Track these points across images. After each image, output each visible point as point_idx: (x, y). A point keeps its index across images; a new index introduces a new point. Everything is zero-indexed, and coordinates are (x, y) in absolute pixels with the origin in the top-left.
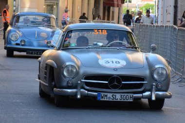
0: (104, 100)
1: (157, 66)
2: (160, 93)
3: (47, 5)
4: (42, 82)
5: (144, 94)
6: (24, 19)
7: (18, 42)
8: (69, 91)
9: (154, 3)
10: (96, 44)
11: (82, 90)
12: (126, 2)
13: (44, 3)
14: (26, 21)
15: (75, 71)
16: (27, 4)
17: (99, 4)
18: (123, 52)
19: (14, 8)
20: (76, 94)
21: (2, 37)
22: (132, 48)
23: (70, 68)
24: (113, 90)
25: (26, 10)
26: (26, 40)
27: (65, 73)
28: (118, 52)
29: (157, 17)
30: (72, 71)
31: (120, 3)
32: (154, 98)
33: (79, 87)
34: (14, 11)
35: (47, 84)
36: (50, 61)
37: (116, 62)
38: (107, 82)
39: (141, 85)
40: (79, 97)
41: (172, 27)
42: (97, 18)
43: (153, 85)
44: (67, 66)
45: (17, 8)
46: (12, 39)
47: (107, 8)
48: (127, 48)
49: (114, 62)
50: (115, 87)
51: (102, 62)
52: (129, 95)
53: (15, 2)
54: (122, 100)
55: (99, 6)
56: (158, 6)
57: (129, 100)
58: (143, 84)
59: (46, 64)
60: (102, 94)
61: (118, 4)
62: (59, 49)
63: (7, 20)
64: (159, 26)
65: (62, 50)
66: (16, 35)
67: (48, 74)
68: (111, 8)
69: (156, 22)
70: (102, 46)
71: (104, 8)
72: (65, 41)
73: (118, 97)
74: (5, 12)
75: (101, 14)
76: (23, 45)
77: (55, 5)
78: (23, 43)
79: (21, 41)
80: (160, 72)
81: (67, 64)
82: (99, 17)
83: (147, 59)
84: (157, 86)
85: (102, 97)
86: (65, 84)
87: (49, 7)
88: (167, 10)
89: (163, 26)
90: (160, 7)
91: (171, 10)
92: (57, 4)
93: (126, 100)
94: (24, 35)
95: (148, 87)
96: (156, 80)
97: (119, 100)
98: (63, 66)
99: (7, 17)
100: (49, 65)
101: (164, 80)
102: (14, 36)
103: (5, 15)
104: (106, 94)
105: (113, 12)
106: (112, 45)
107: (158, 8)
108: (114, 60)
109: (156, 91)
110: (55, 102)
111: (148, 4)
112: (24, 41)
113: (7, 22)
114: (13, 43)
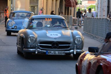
0: (49, 54)
1: (77, 37)
2: (79, 50)
3: (31, 6)
4: (18, 46)
5: (70, 51)
6: (17, 15)
7: (13, 27)
8: (31, 50)
9: (95, 5)
10: (46, 26)
11: (38, 49)
12: (79, 4)
13: (29, 5)
14: (18, 16)
15: (34, 39)
16: (19, 6)
17: (62, 6)
18: (60, 30)
19: (12, 8)
20: (35, 51)
21: (4, 26)
22: (65, 27)
23: (32, 38)
24: (54, 49)
25: (18, 9)
26: (17, 26)
27: (29, 41)
28: (58, 29)
29: (97, 13)
30: (33, 39)
31: (75, 5)
32: (75, 53)
33: (36, 48)
34: (12, 10)
35: (20, 47)
36: (22, 35)
37: (56, 35)
38: (51, 45)
39: (69, 47)
40: (36, 53)
41: (106, 19)
42: (61, 14)
43: (75, 46)
44: (30, 37)
45: (13, 9)
46: (10, 25)
47: (67, 8)
48: (62, 28)
49: (55, 35)
50: (55, 48)
51: (48, 35)
52: (62, 51)
53: (12, 5)
54: (59, 54)
55: (62, 7)
56: (98, 6)
57: (62, 54)
58: (70, 46)
59: (20, 36)
60: (49, 51)
61: (74, 5)
62: (27, 29)
63: (7, 15)
64: (98, 19)
65: (29, 29)
66: (12, 23)
67: (21, 41)
68: (70, 8)
69: (96, 16)
70: (49, 27)
71: (65, 8)
72: (30, 24)
73: (57, 53)
74: (6, 10)
75: (64, 12)
76: (15, 29)
77: (36, 6)
78: (15, 28)
79: (15, 27)
80: (78, 40)
81: (31, 36)
82: (62, 13)
83: (72, 33)
84: (77, 47)
85: (49, 53)
86: (29, 46)
87: (32, 8)
88: (103, 9)
89: (101, 19)
90: (99, 7)
91: (106, 9)
92: (37, 6)
93: (61, 54)
94: (16, 23)
95: (72, 48)
96: (76, 44)
97: (57, 54)
98: (28, 37)
99: (7, 14)
100: (21, 37)
101: (80, 44)
102: (10, 24)
103: (6, 12)
104: (50, 51)
105: (71, 10)
106: (54, 26)
107: (98, 8)
108: (55, 34)
109: (76, 49)
110: (25, 56)
111: (92, 5)
112: (16, 27)
113: (7, 17)
114: (10, 28)
